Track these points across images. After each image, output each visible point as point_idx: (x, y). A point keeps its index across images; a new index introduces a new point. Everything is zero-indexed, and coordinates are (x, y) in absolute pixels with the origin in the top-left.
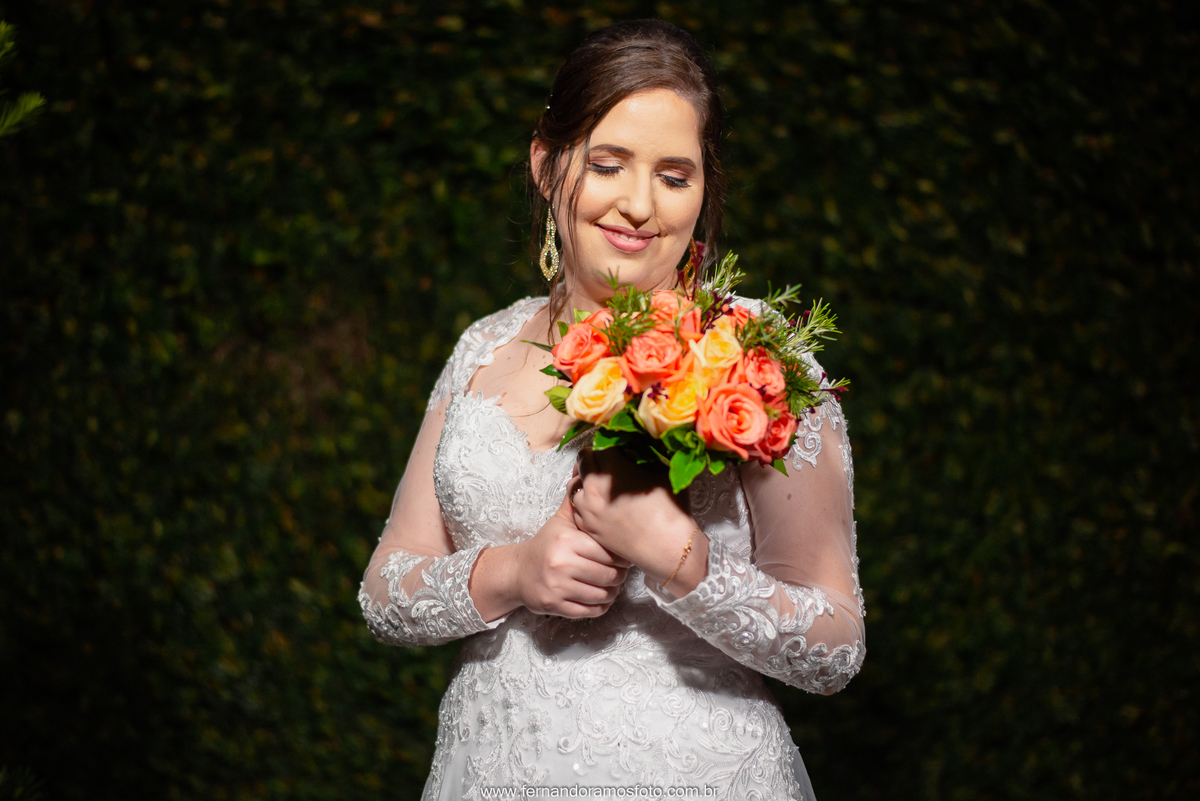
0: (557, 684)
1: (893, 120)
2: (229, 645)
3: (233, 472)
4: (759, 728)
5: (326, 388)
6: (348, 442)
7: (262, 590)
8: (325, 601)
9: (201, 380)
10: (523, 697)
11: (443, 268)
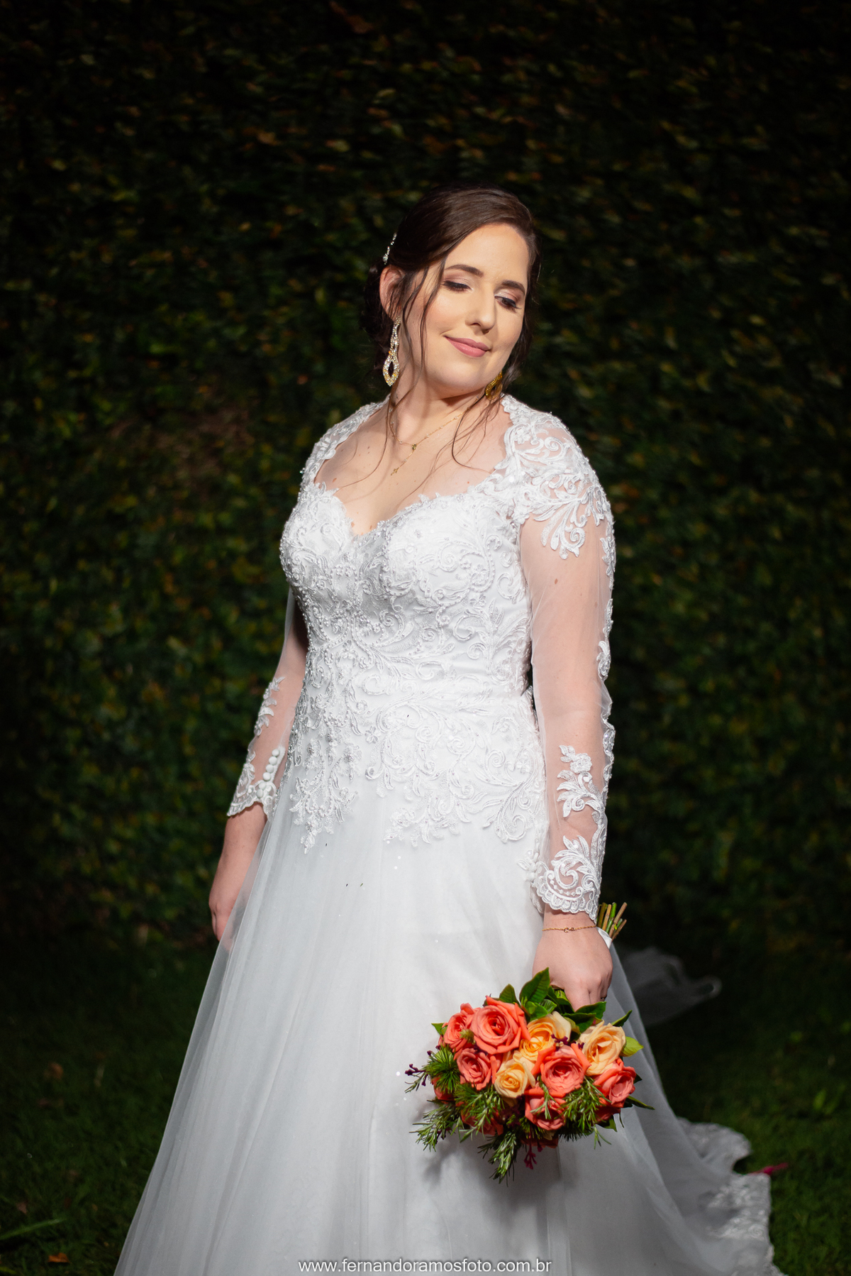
0: (367, 724)
1: (732, 258)
2: (112, 692)
3: (122, 539)
4: (528, 766)
5: (209, 468)
6: (226, 518)
7: (143, 644)
8: (198, 658)
9: (97, 455)
10: (341, 733)
11: (319, 367)
